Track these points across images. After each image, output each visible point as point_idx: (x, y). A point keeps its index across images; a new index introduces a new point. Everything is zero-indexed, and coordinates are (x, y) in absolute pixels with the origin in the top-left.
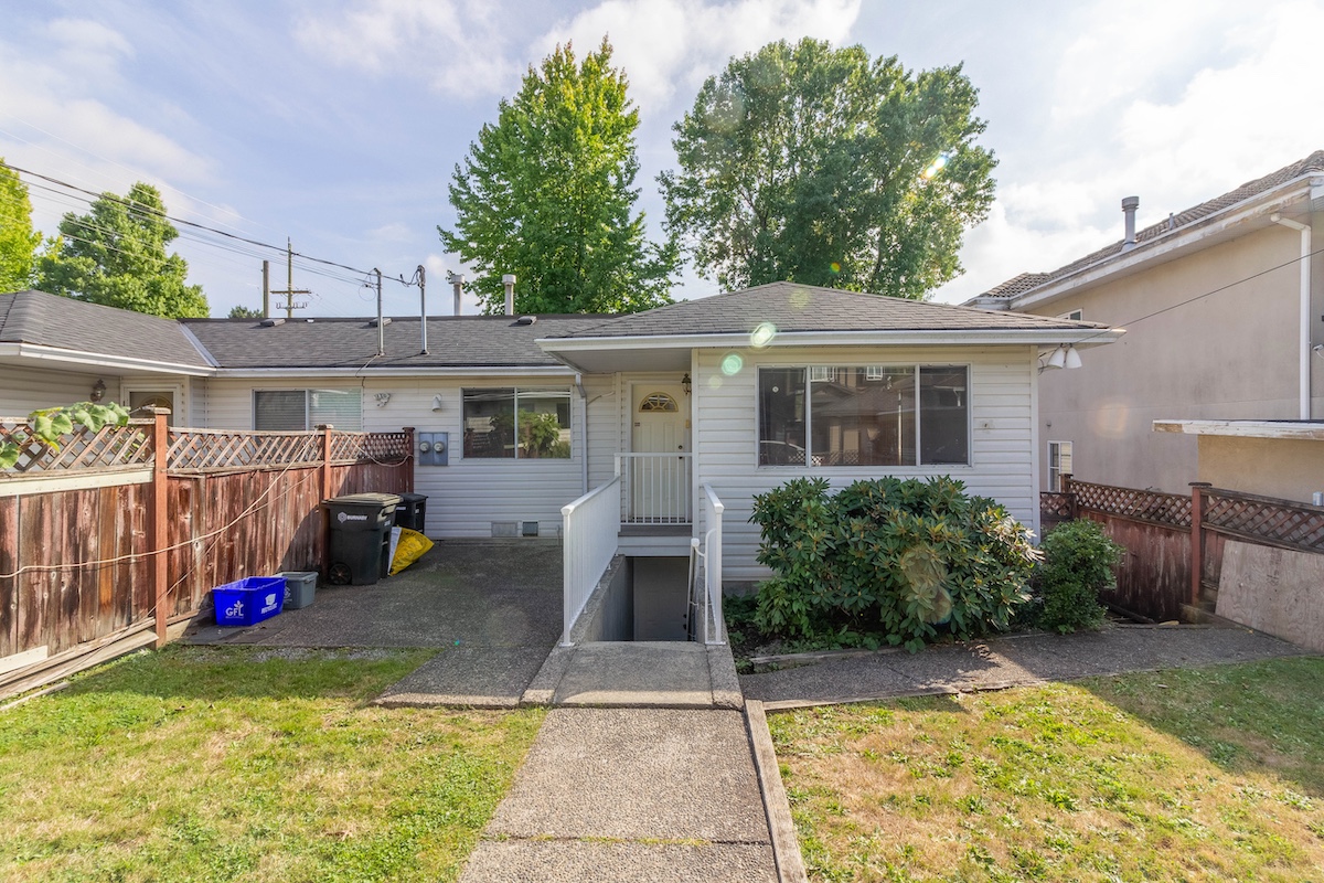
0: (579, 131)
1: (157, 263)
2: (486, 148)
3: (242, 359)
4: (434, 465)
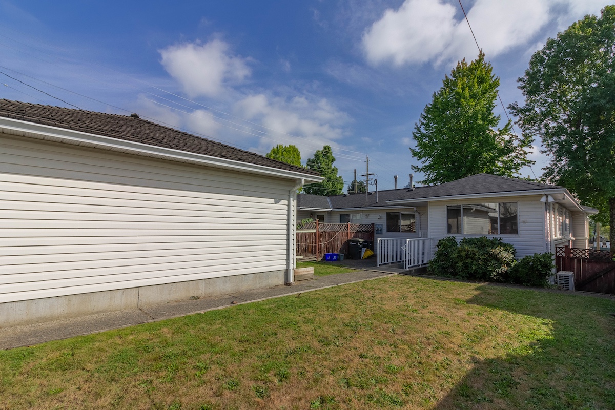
1: (330, 171)
2: (427, 114)
3: (337, 207)
4: (379, 234)
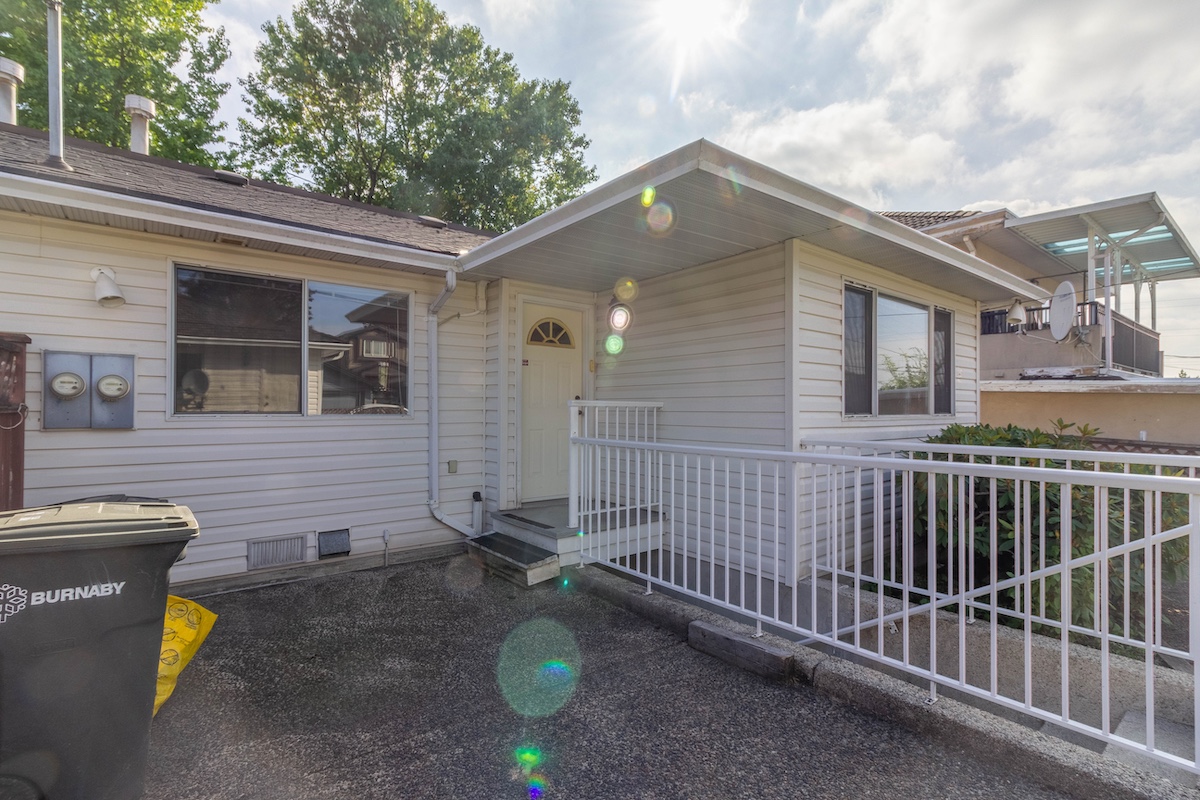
4: (92, 426)
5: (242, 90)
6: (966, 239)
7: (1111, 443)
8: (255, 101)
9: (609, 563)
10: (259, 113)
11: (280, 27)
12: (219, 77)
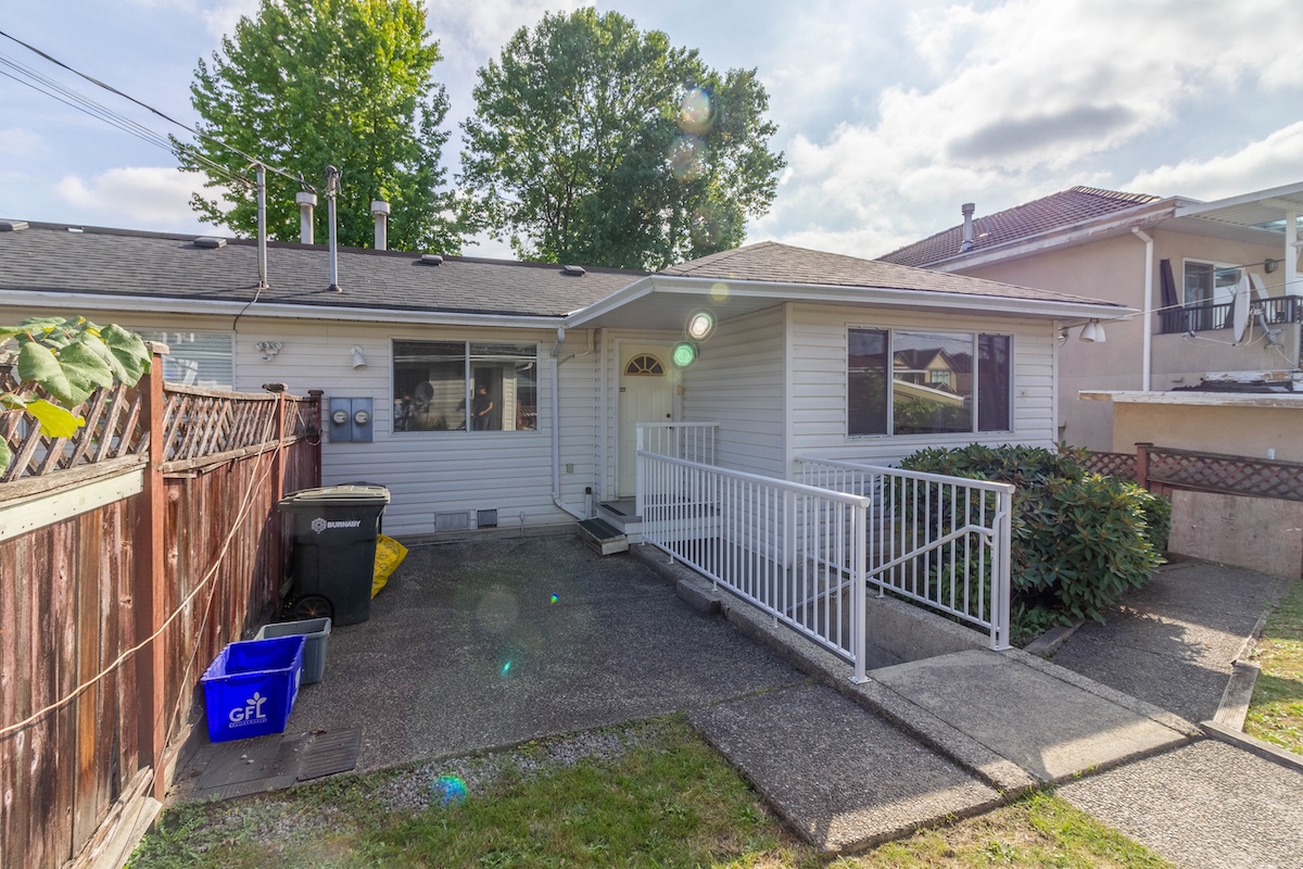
0: (381, 51)
2: (244, 47)
4: (352, 441)
5: (462, 132)
6: (1135, 230)
7: (1239, 461)
8: (472, 140)
9: (658, 544)
10: (474, 150)
11: (491, 69)
12: (440, 129)
